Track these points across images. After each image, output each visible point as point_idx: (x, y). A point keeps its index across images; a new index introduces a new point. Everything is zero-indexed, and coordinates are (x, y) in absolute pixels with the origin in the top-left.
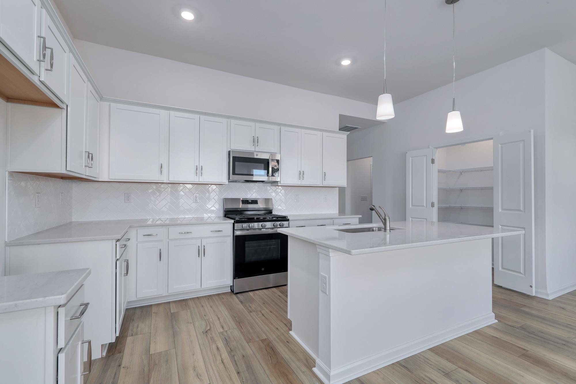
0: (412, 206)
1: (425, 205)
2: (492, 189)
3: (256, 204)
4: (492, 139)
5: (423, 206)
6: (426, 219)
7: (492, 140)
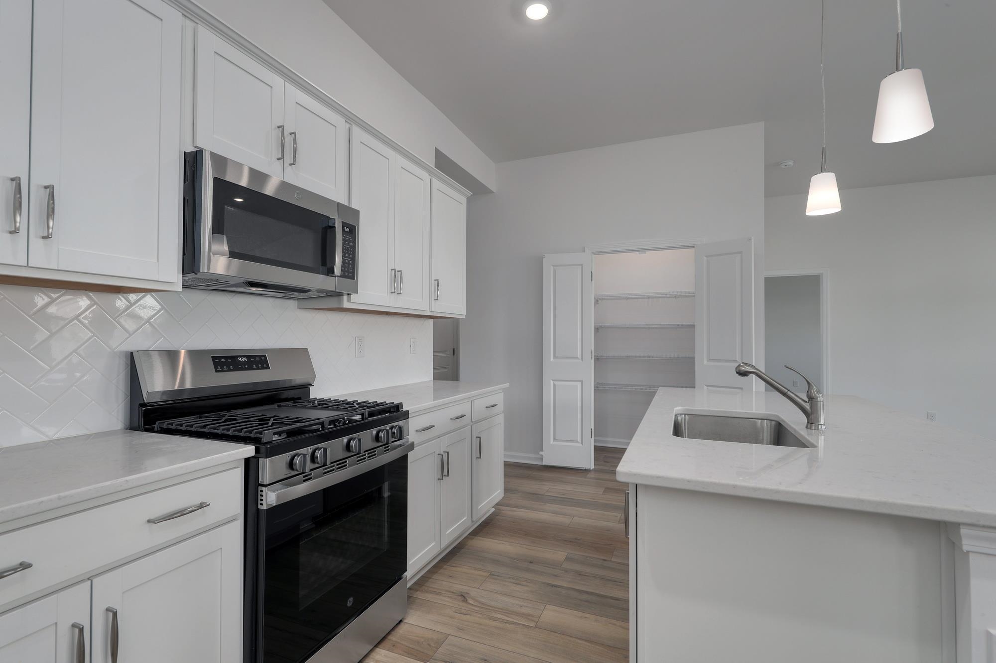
0: (554, 358)
1: (579, 355)
2: (692, 327)
3: (263, 368)
4: (693, 247)
5: (577, 358)
6: (582, 382)
7: (694, 249)
